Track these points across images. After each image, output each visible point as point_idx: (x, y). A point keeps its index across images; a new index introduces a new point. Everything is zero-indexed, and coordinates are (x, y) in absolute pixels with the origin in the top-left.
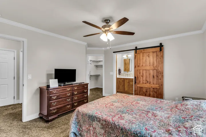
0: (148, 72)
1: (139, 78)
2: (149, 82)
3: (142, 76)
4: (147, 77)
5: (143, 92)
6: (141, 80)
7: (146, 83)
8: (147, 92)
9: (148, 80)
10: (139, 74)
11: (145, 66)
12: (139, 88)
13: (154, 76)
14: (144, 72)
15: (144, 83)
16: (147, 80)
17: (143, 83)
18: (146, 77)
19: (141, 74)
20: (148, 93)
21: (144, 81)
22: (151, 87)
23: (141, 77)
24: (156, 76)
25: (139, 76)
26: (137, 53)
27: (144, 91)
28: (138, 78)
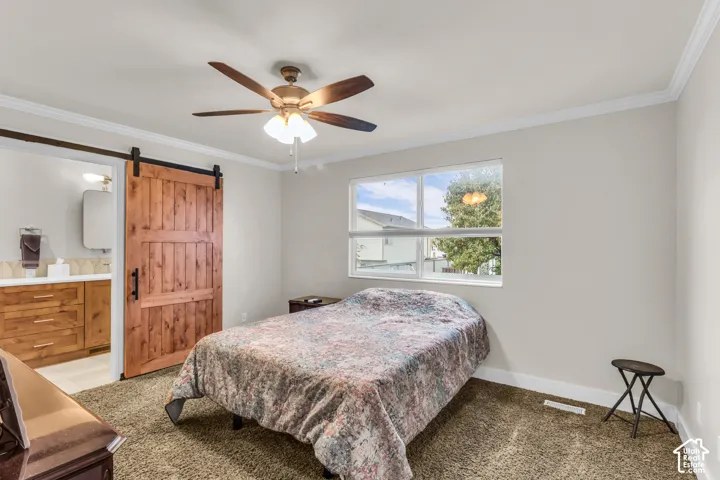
0: (181, 250)
1: (147, 272)
2: (183, 286)
3: (160, 266)
4: (178, 268)
5: (164, 326)
6: (158, 279)
7: (173, 291)
8: (176, 319)
9: (181, 278)
10: (147, 260)
11: (171, 230)
12: (147, 312)
13: (199, 263)
14: (169, 250)
15: (167, 291)
16: (178, 280)
17: (164, 291)
18: (176, 268)
19: (158, 258)
20: (182, 320)
21: (166, 282)
22: (190, 300)
23: (158, 271)
24: (204, 264)
25: (147, 267)
26: (141, 174)
27: (168, 320)
28: (144, 274)
